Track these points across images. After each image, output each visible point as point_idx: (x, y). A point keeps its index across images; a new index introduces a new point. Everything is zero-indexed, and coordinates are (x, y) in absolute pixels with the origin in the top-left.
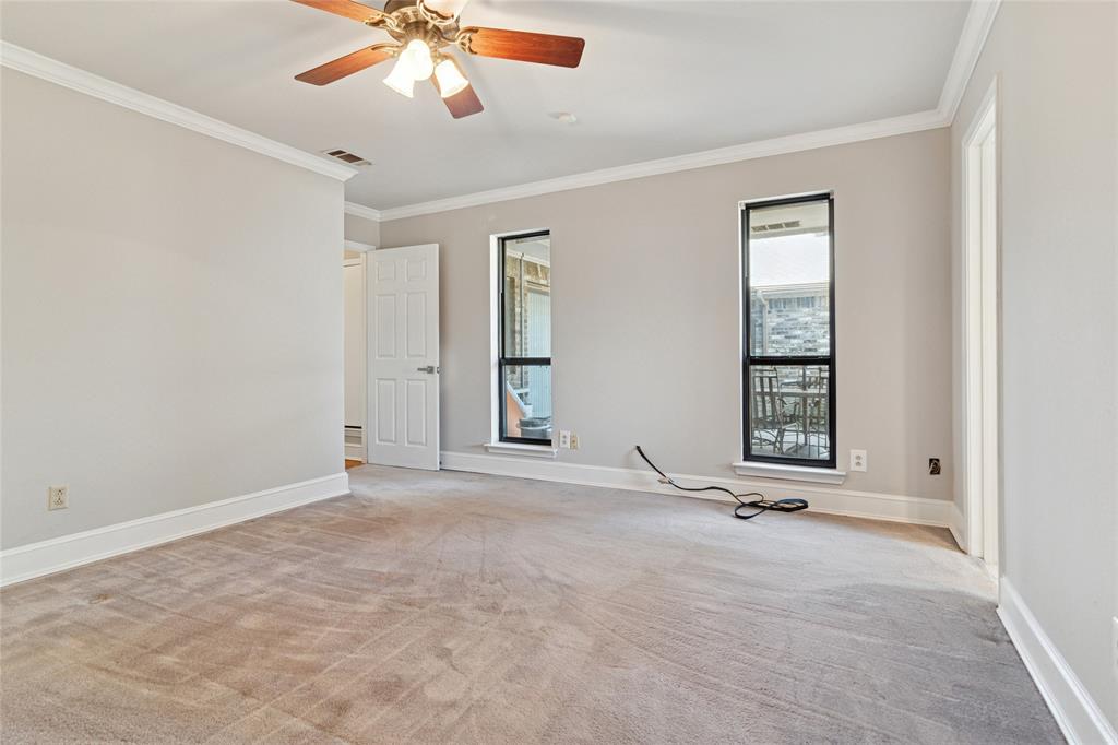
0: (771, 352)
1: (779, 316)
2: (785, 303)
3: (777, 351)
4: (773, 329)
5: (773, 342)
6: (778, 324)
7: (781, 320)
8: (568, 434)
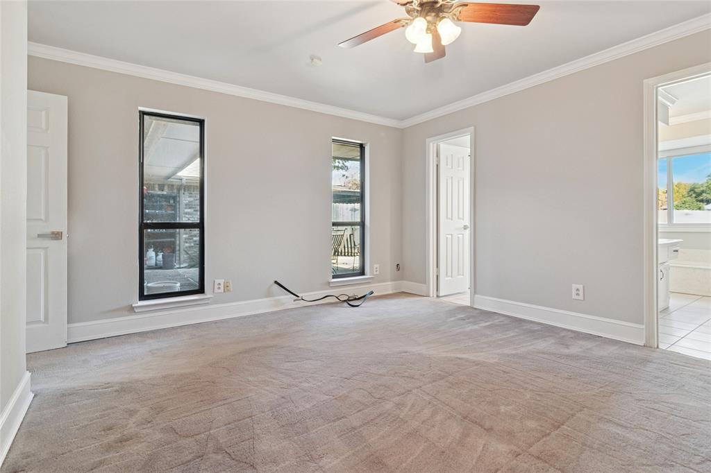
0: (184, 220)
1: (190, 197)
2: (194, 189)
3: (189, 219)
4: (186, 205)
5: (186, 213)
6: (189, 202)
7: (192, 199)
8: (222, 281)
